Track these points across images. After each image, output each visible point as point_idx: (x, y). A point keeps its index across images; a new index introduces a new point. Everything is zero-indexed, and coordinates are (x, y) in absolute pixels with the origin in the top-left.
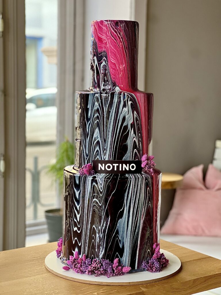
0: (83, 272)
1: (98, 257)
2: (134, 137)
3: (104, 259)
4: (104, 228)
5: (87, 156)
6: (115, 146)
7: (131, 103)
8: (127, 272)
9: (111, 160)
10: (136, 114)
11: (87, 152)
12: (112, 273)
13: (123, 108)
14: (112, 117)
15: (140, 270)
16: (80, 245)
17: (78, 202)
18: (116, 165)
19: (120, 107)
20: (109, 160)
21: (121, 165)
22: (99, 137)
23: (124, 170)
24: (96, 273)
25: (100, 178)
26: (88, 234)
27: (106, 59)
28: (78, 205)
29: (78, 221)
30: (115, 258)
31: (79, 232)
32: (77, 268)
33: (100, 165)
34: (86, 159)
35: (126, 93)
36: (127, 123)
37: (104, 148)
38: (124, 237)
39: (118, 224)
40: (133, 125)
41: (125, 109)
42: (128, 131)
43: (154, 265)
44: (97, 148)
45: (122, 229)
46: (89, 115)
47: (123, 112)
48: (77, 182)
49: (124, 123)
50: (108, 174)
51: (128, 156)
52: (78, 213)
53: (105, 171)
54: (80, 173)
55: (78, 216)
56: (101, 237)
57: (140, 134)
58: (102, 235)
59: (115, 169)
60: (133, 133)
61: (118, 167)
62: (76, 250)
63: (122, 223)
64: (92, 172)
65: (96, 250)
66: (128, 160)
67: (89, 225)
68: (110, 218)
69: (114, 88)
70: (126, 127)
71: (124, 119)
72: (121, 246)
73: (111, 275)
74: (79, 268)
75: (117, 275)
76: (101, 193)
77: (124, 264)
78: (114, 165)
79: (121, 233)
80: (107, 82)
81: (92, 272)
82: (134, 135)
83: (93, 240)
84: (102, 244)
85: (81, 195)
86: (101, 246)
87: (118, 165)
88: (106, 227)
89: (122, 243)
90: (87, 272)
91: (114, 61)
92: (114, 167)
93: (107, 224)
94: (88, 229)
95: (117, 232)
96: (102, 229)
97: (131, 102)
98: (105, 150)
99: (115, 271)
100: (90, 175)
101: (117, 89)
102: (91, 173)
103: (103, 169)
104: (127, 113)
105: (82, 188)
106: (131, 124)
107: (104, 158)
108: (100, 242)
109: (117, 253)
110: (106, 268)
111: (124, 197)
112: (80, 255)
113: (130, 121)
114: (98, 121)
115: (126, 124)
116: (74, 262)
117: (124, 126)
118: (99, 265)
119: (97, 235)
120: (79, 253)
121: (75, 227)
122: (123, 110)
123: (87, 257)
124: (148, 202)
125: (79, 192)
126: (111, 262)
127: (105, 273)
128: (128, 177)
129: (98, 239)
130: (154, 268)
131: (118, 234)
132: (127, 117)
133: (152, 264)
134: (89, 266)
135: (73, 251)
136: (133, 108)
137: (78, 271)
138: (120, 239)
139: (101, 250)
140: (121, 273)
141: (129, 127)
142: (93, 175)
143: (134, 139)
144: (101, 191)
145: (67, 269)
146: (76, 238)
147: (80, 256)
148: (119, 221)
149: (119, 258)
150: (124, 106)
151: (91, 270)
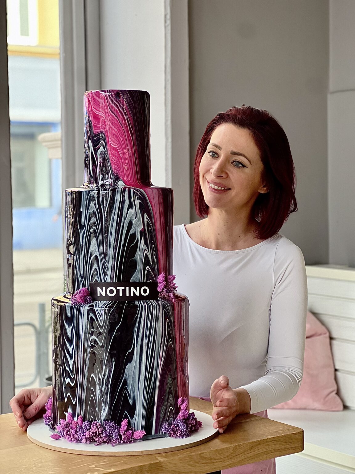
0: (79, 441)
1: (100, 418)
2: (145, 250)
3: (108, 421)
4: (106, 377)
5: (82, 277)
6: (119, 262)
7: (140, 203)
8: (140, 438)
9: (114, 282)
10: (147, 218)
11: (82, 273)
12: (118, 440)
13: (128, 210)
14: (113, 222)
15: (159, 435)
16: (74, 403)
17: (70, 342)
18: (121, 289)
19: (124, 208)
20: (111, 282)
21: (127, 288)
22: (97, 250)
23: (132, 295)
24: (97, 441)
25: (100, 307)
26: (85, 386)
27: (104, 143)
28: (70, 346)
29: (71, 369)
30: (124, 420)
31: (72, 385)
32: (70, 436)
33: (99, 289)
34: (81, 281)
35: (132, 188)
36: (135, 230)
37: (104, 266)
38: (134, 390)
39: (126, 372)
40: (142, 233)
41: (132, 211)
42: (136, 240)
43: (179, 428)
44: (95, 266)
45: (132, 377)
46: (83, 220)
47: (129, 215)
48: (69, 314)
49: (131, 230)
50: (111, 302)
51: (137, 276)
52: (71, 357)
53: (107, 298)
54: (72, 302)
55: (71, 362)
56: (103, 390)
57: (153, 246)
58: (104, 387)
59: (121, 295)
60: (143, 244)
61: (124, 291)
62: (70, 410)
63: (131, 369)
64: (88, 299)
65: (97, 409)
66: (138, 281)
67: (86, 373)
68: (114, 363)
69: (117, 183)
70: (134, 235)
71: (130, 224)
72: (131, 402)
73: (117, 443)
74: (73, 435)
75: (126, 443)
76: (101, 327)
77: (136, 428)
78: (118, 288)
79: (130, 383)
80: (107, 175)
81: (91, 440)
82: (145, 246)
83: (92, 395)
84: (105, 400)
85: (74, 333)
86: (103, 404)
87: (123, 288)
88: (109, 376)
89: (132, 396)
90: (84, 441)
91: (116, 146)
92: (118, 291)
93: (110, 372)
94: (85, 379)
95: (125, 383)
96: (103, 378)
97: (139, 201)
98: (105, 269)
99: (123, 437)
100: (86, 303)
101: (121, 184)
102: (88, 301)
103: (104, 294)
104: (135, 216)
105: (74, 322)
106: (141, 232)
107: (104, 280)
108: (102, 396)
109: (126, 412)
110: (110, 434)
111: (133, 333)
112: (75, 417)
113: (138, 227)
114: (95, 228)
115: (133, 232)
116: (66, 427)
117: (131, 235)
118: (100, 429)
119: (98, 388)
120: (74, 415)
121: (67, 379)
122: (129, 212)
123: (84, 419)
124: (168, 340)
125: (71, 327)
126: (118, 425)
127: (109, 440)
128: (138, 305)
129: (99, 393)
130: (179, 431)
131: (127, 386)
132: (134, 221)
133: (176, 427)
134: (87, 431)
135: (66, 412)
136: (143, 209)
137: (72, 439)
138: (129, 393)
139: (103, 408)
140: (131, 440)
141: (138, 235)
142: (90, 303)
143: (146, 252)
144: (101, 325)
145: (57, 437)
146: (69, 394)
147: (75, 419)
148: (127, 367)
149: (129, 419)
150: (130, 206)
151: (89, 436)
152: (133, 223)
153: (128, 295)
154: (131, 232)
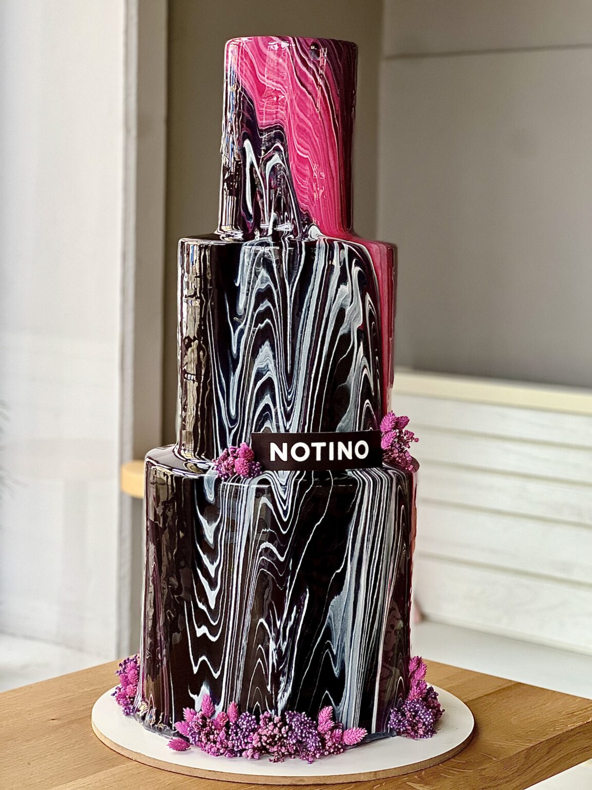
0: (234, 753)
1: (274, 707)
2: (365, 367)
3: (293, 711)
4: (291, 623)
5: (233, 422)
6: (317, 391)
7: (360, 272)
9: (306, 432)
10: (370, 303)
11: (233, 412)
12: (319, 749)
13: (338, 287)
14: (309, 310)
15: (383, 732)
16: (216, 676)
17: (213, 557)
18: (319, 446)
19: (332, 283)
20: (300, 431)
21: (332, 444)
22: (271, 366)
23: (340, 458)
24: (274, 752)
25: (281, 480)
26: (244, 643)
27: (282, 149)
28: (212, 563)
29: (213, 606)
30: (323, 707)
31: (213, 639)
32: (215, 742)
33: (274, 447)
34: (230, 430)
35: (345, 243)
36: (348, 326)
37: (286, 400)
38: (344, 647)
39: (330, 613)
40: (361, 332)
41: (345, 289)
42: (350, 347)
43: (420, 718)
44: (267, 400)
45: (340, 623)
46: (241, 306)
47: (339, 298)
48: (210, 497)
49: (341, 326)
51: (348, 421)
52: (213, 585)
54: (220, 473)
55: (212, 595)
56: (284, 648)
57: (377, 358)
58: (285, 643)
59: (318, 458)
60: (362, 355)
61: (325, 451)
62: (205, 690)
63: (339, 605)
64: (256, 467)
65: (269, 688)
66: (350, 430)
67: (248, 617)
68: (308, 595)
69: (307, 230)
70: (346, 338)
71: (341, 313)
72: (336, 672)
73: (318, 756)
74: (221, 743)
76: (284, 525)
77: (344, 721)
78: (313, 445)
79: (336, 635)
80: (286, 214)
81: (261, 751)
82: (365, 359)
83: (259, 660)
84: (286, 670)
85: (222, 535)
86: (283, 677)
87: (324, 444)
88: (297, 621)
89: (338, 661)
90: (250, 752)
91: (306, 155)
92: (313, 450)
93: (299, 613)
94: (245, 628)
95: (328, 634)
96: (285, 628)
97: (358, 269)
98: (288, 405)
99: (330, 744)
100: (250, 476)
101: (314, 232)
102: (254, 470)
103: (284, 458)
104: (350, 300)
105: (224, 512)
106: (359, 330)
107: (285, 427)
108: (279, 663)
109: (327, 692)
110: (303, 738)
111: (347, 536)
112: (218, 704)
113: (354, 322)
114: (269, 321)
115: (346, 331)
116: (204, 726)
117: (341, 336)
118: (283, 730)
119: (272, 645)
120: (215, 697)
121: (199, 627)
122: (339, 290)
123: (240, 709)
124: (403, 545)
125: (215, 525)
126: (313, 720)
127: (300, 750)
128: (354, 479)
129: (275, 657)
130: (420, 725)
131: (331, 640)
132: (348, 309)
133: (414, 717)
134: (254, 734)
135: (194, 694)
136: (365, 284)
137: (218, 749)
138: (335, 653)
139: (282, 685)
140: (341, 748)
141: (354, 337)
142: (259, 475)
143: (365, 370)
144: (285, 520)
145: (182, 744)
146: (204, 658)
147: (219, 708)
148: (332, 603)
149: (331, 705)
150: (343, 280)
151: (259, 745)
152: (346, 313)
153: (331, 458)
154: (342, 331)
